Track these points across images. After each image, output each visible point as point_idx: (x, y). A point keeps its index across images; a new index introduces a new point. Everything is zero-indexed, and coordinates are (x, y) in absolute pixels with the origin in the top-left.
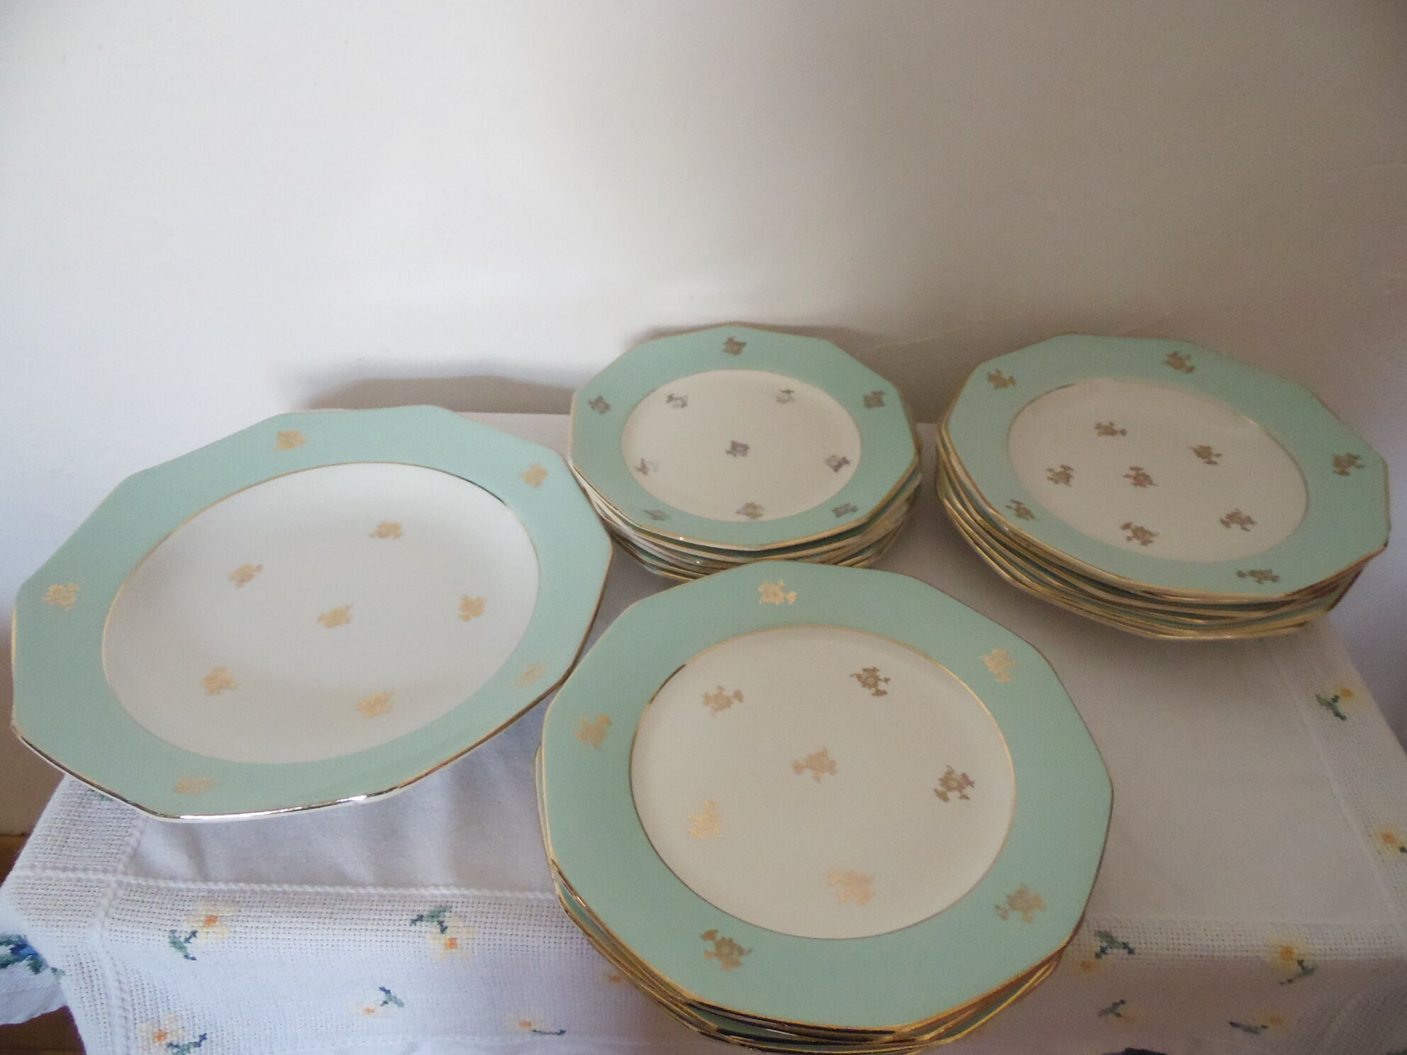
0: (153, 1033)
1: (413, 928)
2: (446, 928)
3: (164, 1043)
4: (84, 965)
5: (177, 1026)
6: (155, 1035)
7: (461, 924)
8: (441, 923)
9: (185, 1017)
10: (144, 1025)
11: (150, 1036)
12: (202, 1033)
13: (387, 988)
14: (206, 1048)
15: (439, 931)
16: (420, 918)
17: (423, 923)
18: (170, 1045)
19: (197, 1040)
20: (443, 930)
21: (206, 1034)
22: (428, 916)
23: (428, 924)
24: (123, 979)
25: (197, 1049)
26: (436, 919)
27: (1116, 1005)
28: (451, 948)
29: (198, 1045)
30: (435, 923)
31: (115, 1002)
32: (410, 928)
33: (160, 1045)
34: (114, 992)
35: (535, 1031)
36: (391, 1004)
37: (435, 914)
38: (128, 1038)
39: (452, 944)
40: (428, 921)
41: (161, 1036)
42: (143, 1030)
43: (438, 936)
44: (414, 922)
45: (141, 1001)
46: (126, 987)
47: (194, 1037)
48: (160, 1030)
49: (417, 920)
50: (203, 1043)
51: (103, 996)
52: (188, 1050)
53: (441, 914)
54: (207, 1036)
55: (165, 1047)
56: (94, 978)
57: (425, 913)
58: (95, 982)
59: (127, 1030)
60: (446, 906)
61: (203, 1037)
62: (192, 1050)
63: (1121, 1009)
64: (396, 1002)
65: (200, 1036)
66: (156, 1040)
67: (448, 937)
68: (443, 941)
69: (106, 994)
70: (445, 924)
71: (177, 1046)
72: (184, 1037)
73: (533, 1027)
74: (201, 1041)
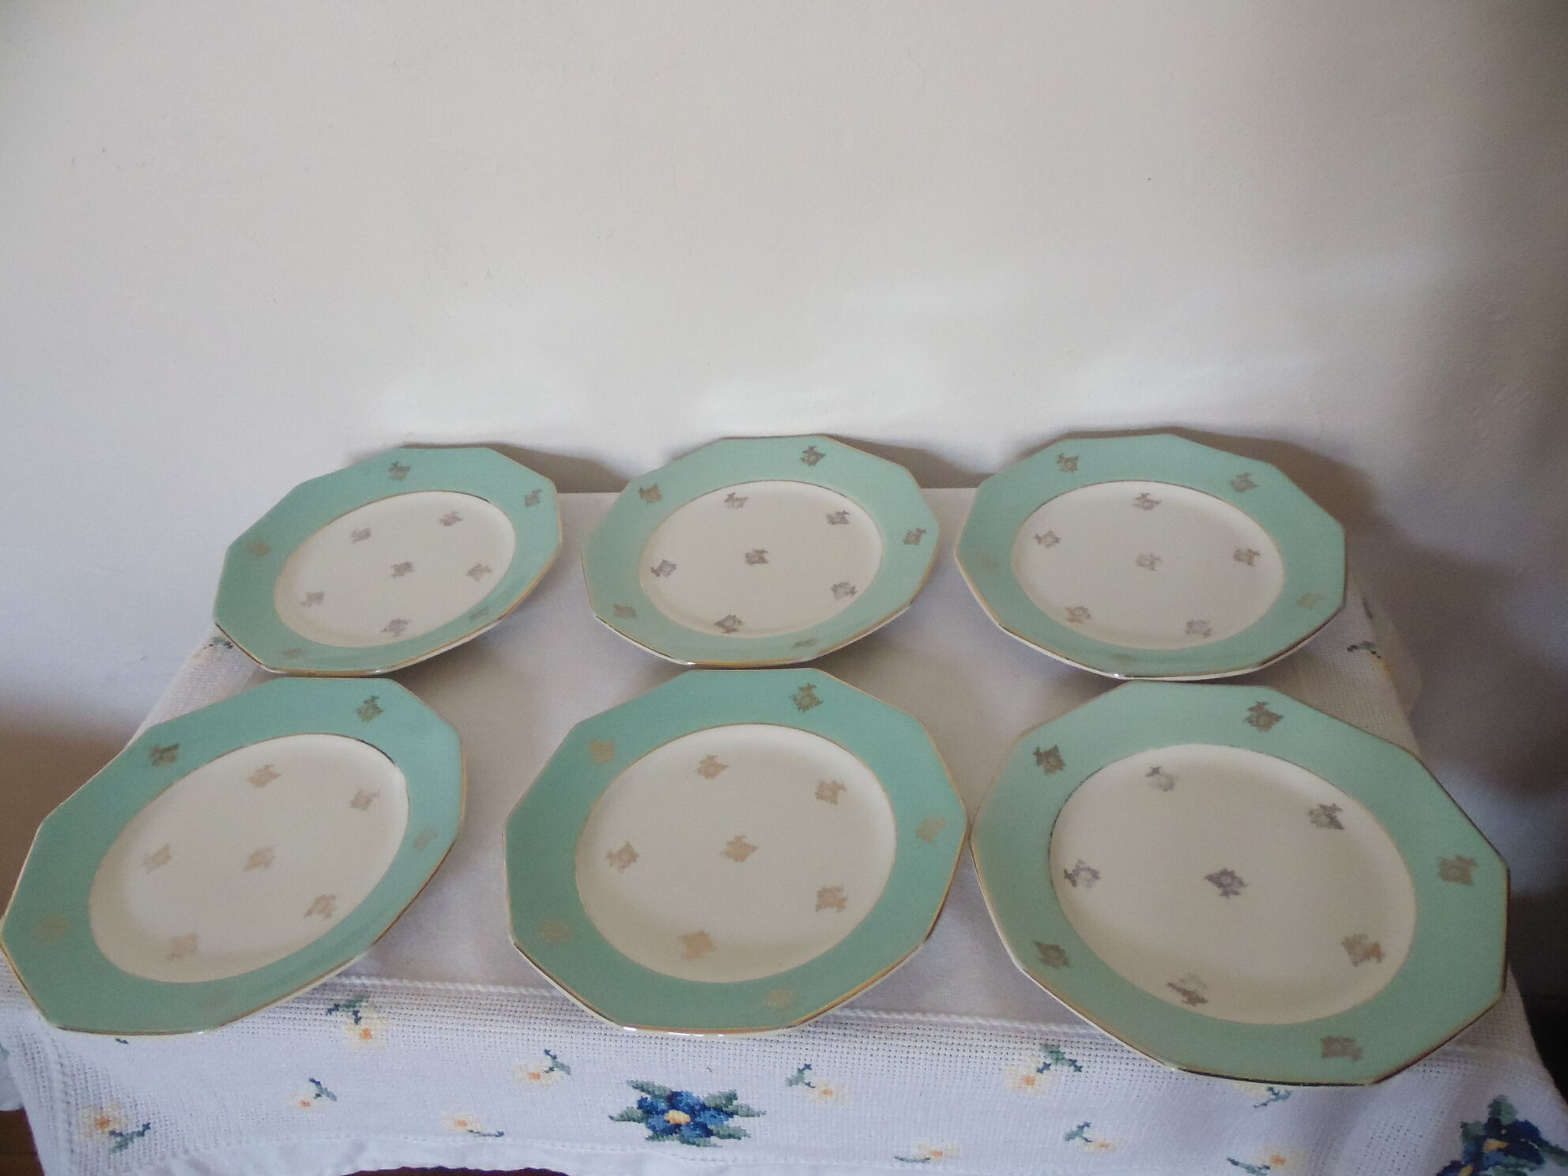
0: (96, 1119)
1: (330, 1018)
2: (360, 1018)
3: (106, 1130)
4: (27, 1046)
5: (120, 1113)
6: (98, 1122)
7: (375, 1016)
8: (356, 1013)
9: (128, 1105)
10: (85, 1111)
11: (93, 1123)
12: (145, 1123)
13: (317, 1080)
14: (150, 1138)
15: (353, 1021)
16: (337, 1007)
17: (339, 1014)
18: (113, 1133)
19: (141, 1129)
20: (357, 1020)
21: (149, 1124)
22: (344, 1005)
23: (344, 1014)
24: (66, 1062)
25: (141, 1138)
26: (351, 1009)
27: (1081, 1128)
28: (366, 1038)
29: (141, 1134)
30: (350, 1014)
31: (58, 1086)
32: (325, 1018)
33: (103, 1132)
34: (56, 1076)
35: (472, 1131)
36: (324, 1096)
37: (352, 1004)
38: (70, 1123)
39: (366, 1035)
40: (343, 1011)
41: (103, 1123)
42: (86, 1116)
43: (352, 1026)
44: (330, 1011)
45: (83, 1086)
46: (67, 1070)
47: (137, 1126)
48: (103, 1117)
49: (333, 1010)
50: (146, 1132)
51: (45, 1079)
52: (132, 1139)
53: (358, 1004)
54: (151, 1126)
55: (107, 1135)
56: (36, 1060)
57: (341, 1003)
58: (38, 1066)
59: (69, 1115)
60: (365, 995)
61: (147, 1127)
62: (135, 1140)
63: (1087, 1133)
64: (328, 1096)
65: (144, 1125)
66: (98, 1126)
67: (362, 1028)
68: (357, 1032)
69: (48, 1078)
70: (359, 1015)
71: (121, 1134)
72: (127, 1125)
73: (469, 1128)
74: (144, 1131)
